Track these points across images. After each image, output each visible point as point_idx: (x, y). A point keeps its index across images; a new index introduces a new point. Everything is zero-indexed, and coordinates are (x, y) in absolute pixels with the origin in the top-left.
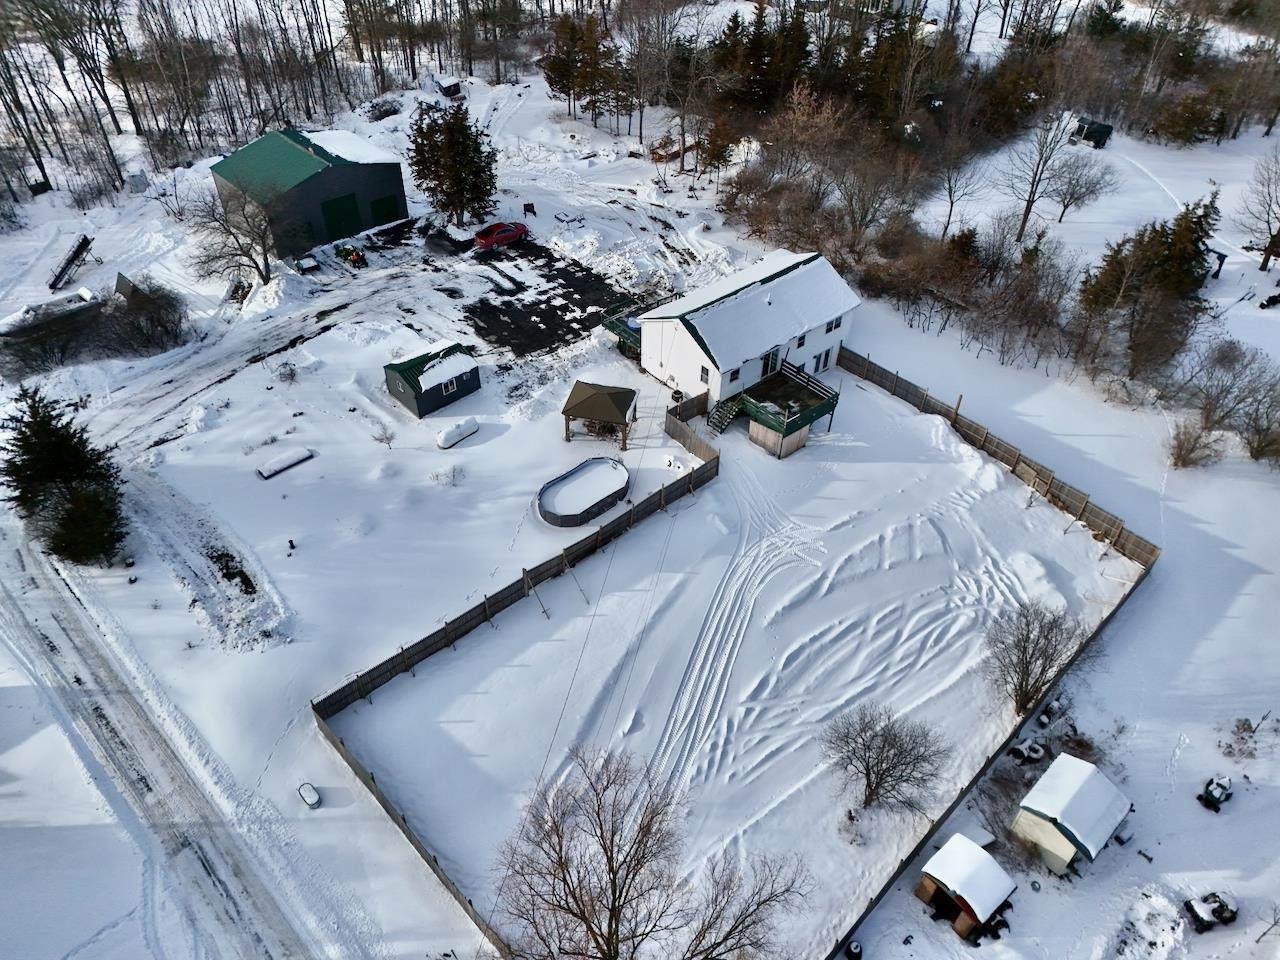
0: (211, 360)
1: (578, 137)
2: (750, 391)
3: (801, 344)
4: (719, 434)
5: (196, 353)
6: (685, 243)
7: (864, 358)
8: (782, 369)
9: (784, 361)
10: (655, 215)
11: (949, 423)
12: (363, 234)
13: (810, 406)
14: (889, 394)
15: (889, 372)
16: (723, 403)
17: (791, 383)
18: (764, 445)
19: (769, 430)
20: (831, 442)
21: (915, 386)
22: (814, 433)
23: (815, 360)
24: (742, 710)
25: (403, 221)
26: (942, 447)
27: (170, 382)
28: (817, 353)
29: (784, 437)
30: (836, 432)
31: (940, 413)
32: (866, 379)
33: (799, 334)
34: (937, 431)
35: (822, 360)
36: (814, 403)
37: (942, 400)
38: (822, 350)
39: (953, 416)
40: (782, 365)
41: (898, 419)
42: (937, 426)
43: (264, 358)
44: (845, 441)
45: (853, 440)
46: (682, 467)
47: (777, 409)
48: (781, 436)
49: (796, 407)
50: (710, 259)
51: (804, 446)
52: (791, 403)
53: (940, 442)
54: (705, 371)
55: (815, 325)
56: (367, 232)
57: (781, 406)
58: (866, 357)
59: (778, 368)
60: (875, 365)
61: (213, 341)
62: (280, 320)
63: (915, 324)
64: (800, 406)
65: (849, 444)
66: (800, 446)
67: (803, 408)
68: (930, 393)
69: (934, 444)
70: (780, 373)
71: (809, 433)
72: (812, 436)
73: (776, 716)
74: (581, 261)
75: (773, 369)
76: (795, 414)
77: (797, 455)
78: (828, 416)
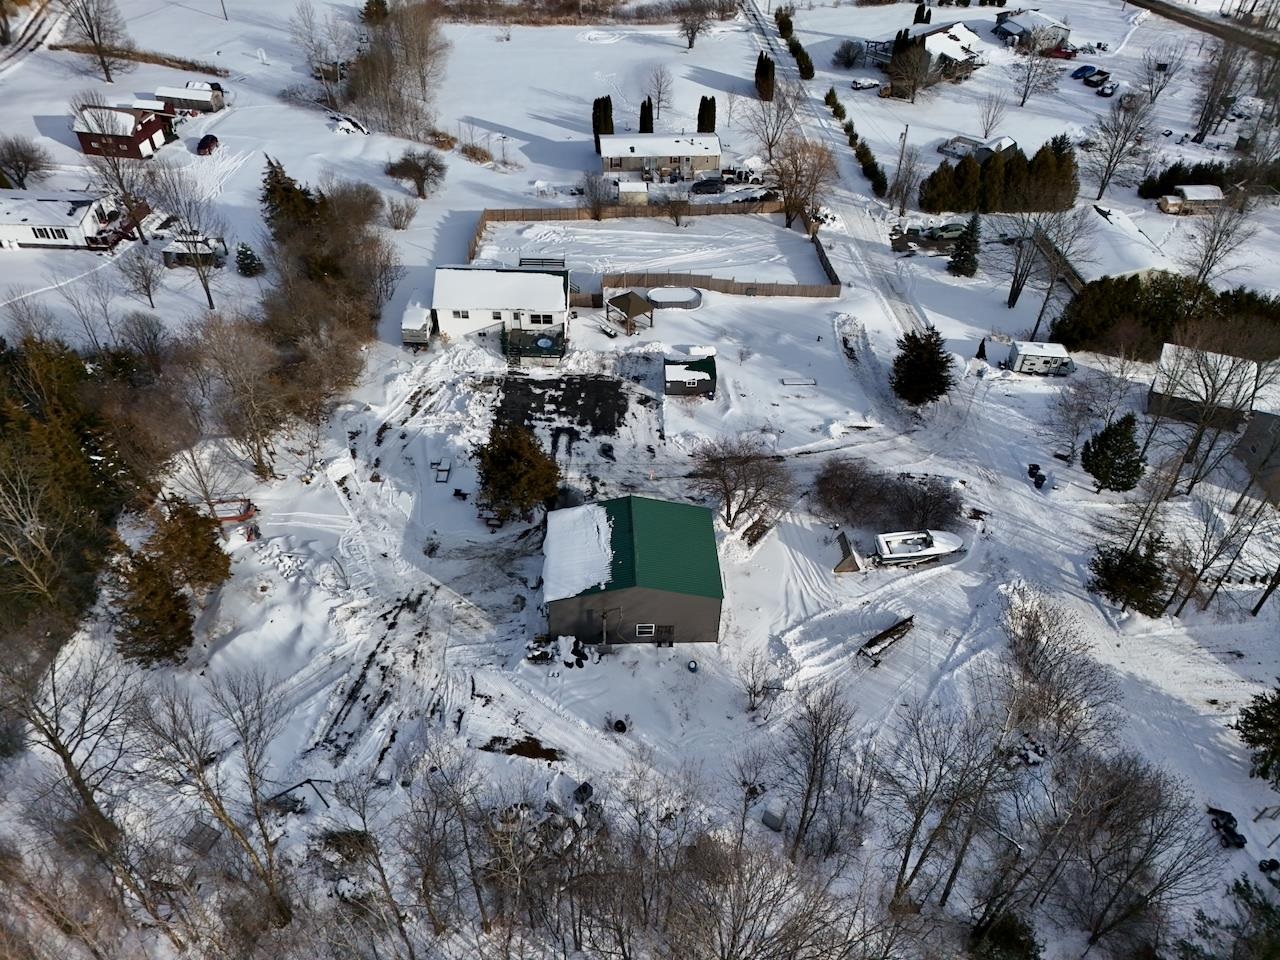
43: (772, 457)
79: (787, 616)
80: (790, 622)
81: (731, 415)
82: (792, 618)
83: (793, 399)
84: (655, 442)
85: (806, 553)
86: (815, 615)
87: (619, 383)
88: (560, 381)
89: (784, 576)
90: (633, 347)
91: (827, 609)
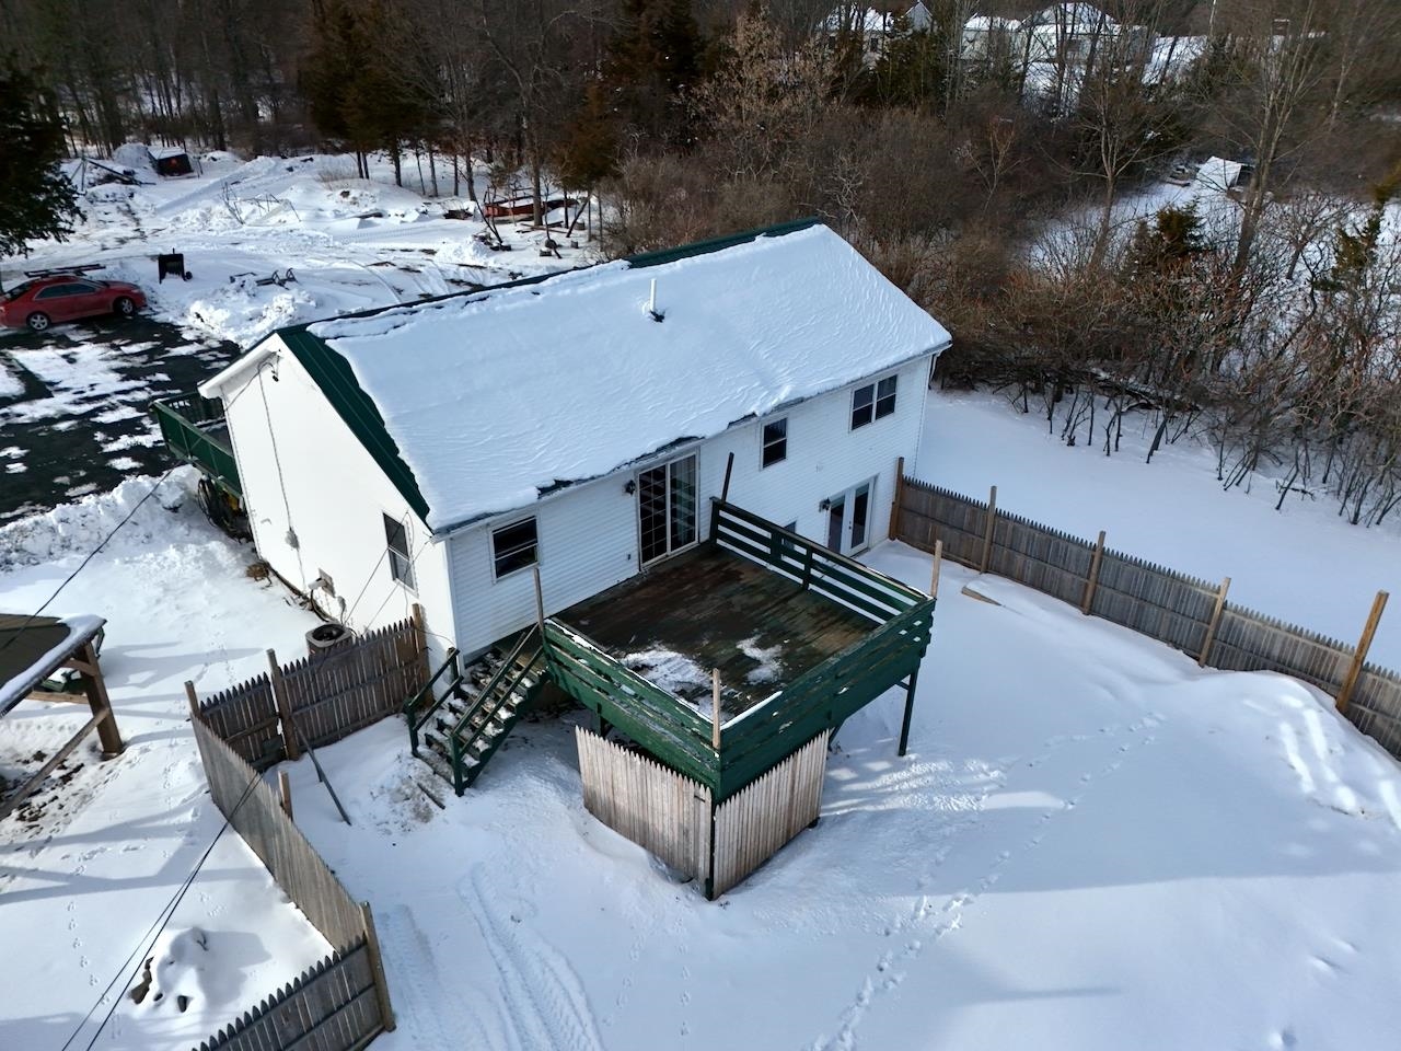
1: (354, 193)
2: (591, 616)
3: (774, 451)
4: (449, 795)
7: (975, 507)
8: (715, 533)
9: (719, 505)
11: (1331, 701)
13: (823, 656)
14: (1075, 611)
15: (1069, 540)
16: (478, 660)
17: (748, 578)
18: (642, 835)
19: (657, 771)
20: (920, 801)
21: (1172, 577)
22: (848, 762)
23: (826, 514)
26: (1347, 798)
28: (831, 493)
29: (717, 801)
30: (930, 755)
31: (1283, 667)
32: (990, 570)
33: (762, 404)
34: (1301, 733)
35: (848, 512)
36: (836, 645)
37: (1288, 617)
38: (841, 483)
39: (1342, 672)
40: (716, 520)
41: (1134, 693)
42: (1295, 718)
44: (972, 790)
45: (1002, 788)
46: (197, 1003)
47: (692, 673)
48: (706, 794)
49: (766, 661)
51: (814, 824)
52: (748, 647)
53: (1331, 776)
54: (395, 533)
55: (812, 387)
57: (707, 663)
58: (985, 500)
59: (703, 530)
60: (1019, 521)
63: (1081, 433)
64: (785, 657)
65: (987, 803)
66: (801, 826)
67: (798, 662)
68: (1235, 598)
69: (1307, 786)
70: (710, 550)
71: (831, 764)
72: (843, 774)
75: (684, 535)
76: (764, 689)
77: (790, 872)
78: (897, 694)
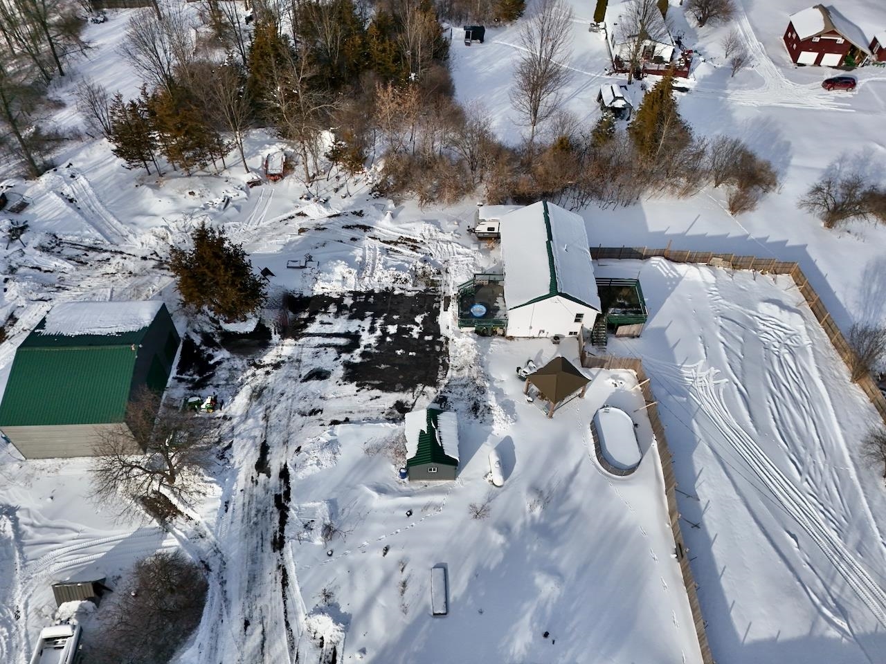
0: (246, 576)
5: (223, 583)
6: (396, 234)
7: (597, 248)
10: (345, 224)
11: (664, 258)
12: (170, 379)
24: (805, 484)
25: (181, 346)
27: (247, 624)
31: (655, 256)
39: (666, 253)
42: (658, 264)
43: (282, 538)
50: (428, 236)
56: (171, 376)
61: (219, 562)
62: (238, 500)
73: (815, 473)
74: (358, 289)
79: (33, 525)
80: (24, 527)
81: (369, 496)
82: (30, 531)
83: (399, 577)
84: (327, 417)
85: (109, 554)
86: (21, 552)
87: (434, 384)
88: (437, 334)
89: (84, 527)
90: (499, 393)
91: (24, 566)
